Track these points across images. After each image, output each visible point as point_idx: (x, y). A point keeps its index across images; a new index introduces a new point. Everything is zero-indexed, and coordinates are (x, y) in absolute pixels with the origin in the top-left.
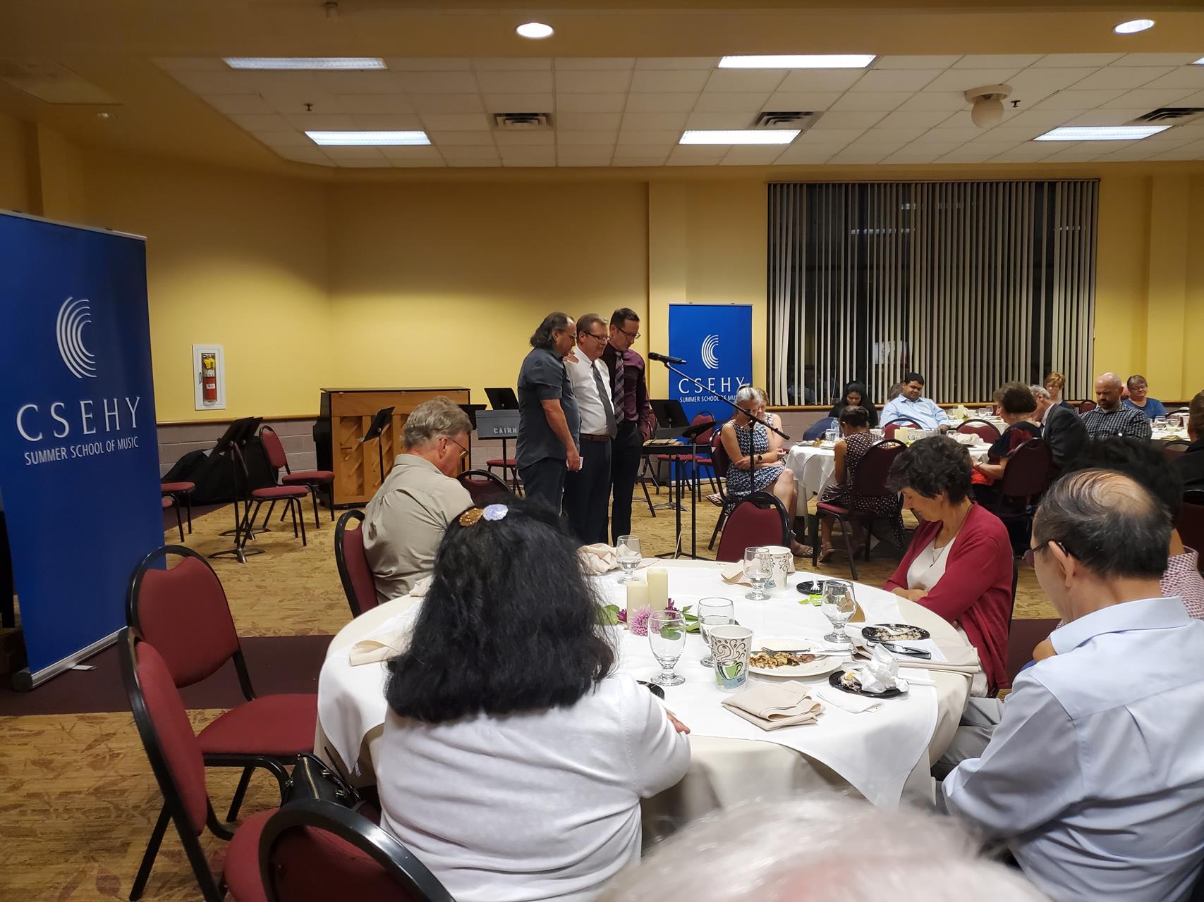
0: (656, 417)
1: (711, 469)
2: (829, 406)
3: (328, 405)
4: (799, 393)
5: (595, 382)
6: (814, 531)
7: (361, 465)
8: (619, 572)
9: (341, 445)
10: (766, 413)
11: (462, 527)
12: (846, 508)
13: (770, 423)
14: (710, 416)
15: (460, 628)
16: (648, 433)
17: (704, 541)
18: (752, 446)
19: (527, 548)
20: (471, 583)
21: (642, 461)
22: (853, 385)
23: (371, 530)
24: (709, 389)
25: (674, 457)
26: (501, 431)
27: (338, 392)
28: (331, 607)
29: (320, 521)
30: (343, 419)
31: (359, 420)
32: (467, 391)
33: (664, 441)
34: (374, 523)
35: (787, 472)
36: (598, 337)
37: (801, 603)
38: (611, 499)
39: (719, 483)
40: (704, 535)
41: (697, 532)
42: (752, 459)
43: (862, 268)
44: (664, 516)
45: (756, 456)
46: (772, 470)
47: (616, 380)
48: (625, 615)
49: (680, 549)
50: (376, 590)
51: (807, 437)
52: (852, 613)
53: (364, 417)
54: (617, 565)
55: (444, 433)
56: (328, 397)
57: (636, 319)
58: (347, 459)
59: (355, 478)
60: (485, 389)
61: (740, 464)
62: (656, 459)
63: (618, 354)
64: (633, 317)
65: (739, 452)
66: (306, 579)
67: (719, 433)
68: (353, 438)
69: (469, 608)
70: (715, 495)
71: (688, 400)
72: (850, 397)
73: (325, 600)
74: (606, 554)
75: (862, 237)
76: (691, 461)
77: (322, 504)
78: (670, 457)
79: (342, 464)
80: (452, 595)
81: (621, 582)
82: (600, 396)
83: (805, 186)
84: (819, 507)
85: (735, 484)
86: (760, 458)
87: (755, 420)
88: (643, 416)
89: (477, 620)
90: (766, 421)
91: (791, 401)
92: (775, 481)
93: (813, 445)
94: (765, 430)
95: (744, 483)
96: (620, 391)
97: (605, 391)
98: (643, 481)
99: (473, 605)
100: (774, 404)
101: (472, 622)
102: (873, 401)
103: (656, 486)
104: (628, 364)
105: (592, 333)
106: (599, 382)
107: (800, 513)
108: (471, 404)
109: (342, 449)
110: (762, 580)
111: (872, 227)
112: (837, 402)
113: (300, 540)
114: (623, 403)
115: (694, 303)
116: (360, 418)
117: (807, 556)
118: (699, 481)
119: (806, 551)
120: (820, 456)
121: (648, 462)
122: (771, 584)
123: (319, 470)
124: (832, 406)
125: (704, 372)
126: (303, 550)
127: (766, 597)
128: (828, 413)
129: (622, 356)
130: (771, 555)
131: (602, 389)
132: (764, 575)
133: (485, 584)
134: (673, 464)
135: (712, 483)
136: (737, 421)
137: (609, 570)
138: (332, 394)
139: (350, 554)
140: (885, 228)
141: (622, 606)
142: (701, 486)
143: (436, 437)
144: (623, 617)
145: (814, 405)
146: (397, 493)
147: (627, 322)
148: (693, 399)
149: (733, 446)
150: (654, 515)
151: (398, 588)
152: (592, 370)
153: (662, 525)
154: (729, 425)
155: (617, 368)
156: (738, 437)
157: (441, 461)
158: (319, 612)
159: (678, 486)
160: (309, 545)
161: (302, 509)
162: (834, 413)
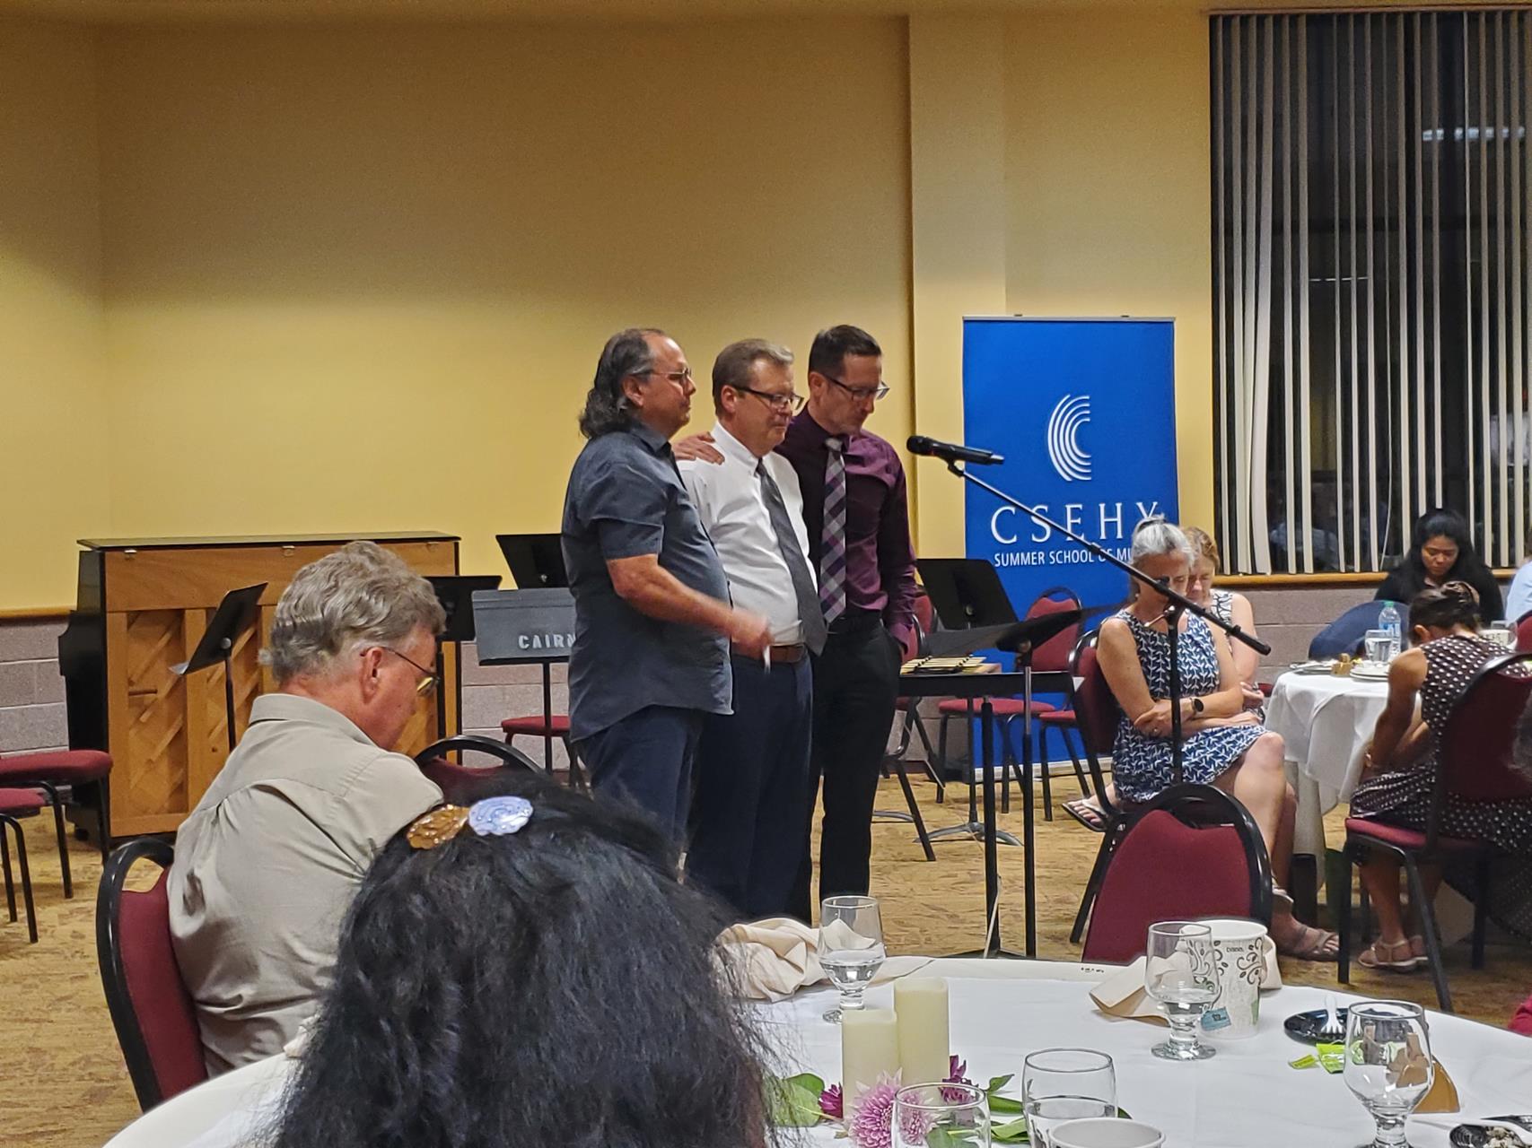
0: (934, 603)
1: (1075, 734)
2: (1376, 574)
3: (97, 581)
4: (1299, 543)
5: (766, 512)
6: (1340, 892)
7: (180, 736)
8: (829, 992)
9: (131, 683)
10: (1212, 591)
11: (413, 850)
12: (1424, 832)
13: (1224, 614)
14: (1071, 600)
15: (401, 1107)
16: (911, 642)
17: (1059, 920)
18: (1175, 674)
19: (579, 906)
20: (432, 991)
21: (899, 718)
22: (1437, 520)
23: (188, 892)
24: (1069, 530)
25: (978, 703)
26: (537, 642)
27: (122, 548)
28: (95, 1097)
29: (74, 879)
30: (135, 617)
31: (176, 618)
32: (451, 544)
33: (952, 663)
34: (197, 873)
35: (1268, 740)
36: (770, 397)
37: (1295, 1065)
38: (819, 813)
39: (1096, 772)
40: (1059, 906)
41: (1038, 897)
42: (1176, 708)
43: (1453, 224)
44: (956, 856)
45: (1186, 702)
46: (1229, 735)
47: (825, 512)
48: (838, 1101)
49: (995, 943)
50: (203, 1048)
51: (1319, 650)
52: (1423, 1086)
53: (187, 612)
54: (821, 974)
55: (372, 637)
56: (97, 560)
57: (872, 350)
58: (144, 718)
59: (164, 768)
60: (499, 538)
61: (1148, 721)
62: (936, 713)
63: (833, 444)
64: (863, 347)
65: (1144, 689)
66: (34, 1025)
67: (1093, 642)
68: (160, 666)
69: (425, 1052)
70: (1085, 802)
71: (1015, 559)
72: (1428, 550)
73: (81, 1078)
74: (793, 944)
75: (1450, 147)
76: (1021, 716)
77: (81, 835)
78: (970, 704)
79: (132, 733)
80: (383, 1023)
81: (832, 1016)
82: (781, 546)
83: (1303, 21)
84: (1350, 831)
85: (1135, 772)
86: (1198, 705)
87: (1181, 604)
88: (900, 602)
89: (445, 1085)
90: (1214, 610)
91: (1279, 562)
92: (1238, 763)
93: (1335, 672)
94: (1209, 634)
95: (1158, 768)
96: (835, 540)
97: (792, 535)
98: (901, 768)
99: (436, 1048)
100: (1234, 570)
101: (432, 1091)
102: (1488, 561)
103: (936, 782)
104: (857, 469)
105: (754, 388)
106: (776, 510)
107: (1305, 843)
108: (462, 573)
109: (131, 694)
110: (1195, 1008)
111: (1476, 123)
112: (1396, 564)
113: (22, 927)
114: (844, 569)
115: (1027, 315)
116: (180, 613)
117: (1324, 958)
118: (1045, 769)
119: (1320, 944)
120: (1352, 698)
121: (912, 717)
122: (1216, 1019)
123: (72, 748)
124: (1384, 575)
125: (1055, 491)
126: (27, 954)
127: (1206, 1052)
128: (1374, 591)
129: (844, 448)
130: (1217, 943)
131: (785, 529)
132: (1202, 995)
133: (467, 994)
134: (978, 722)
135: (1079, 772)
136: (1137, 610)
137: (801, 989)
138: (107, 553)
139: (133, 951)
140: (1508, 123)
141: (831, 1079)
142: (1051, 781)
143: (353, 647)
144: (833, 1105)
145: (1339, 571)
146: (256, 793)
147: (853, 361)
148: (1026, 559)
149: (1130, 676)
150: (930, 856)
151: (259, 1041)
152: (758, 481)
153: (951, 880)
154: (1116, 622)
155: (828, 479)
156: (1140, 653)
157: (368, 709)
158: (66, 1112)
159: (989, 780)
160: (44, 941)
161: (27, 847)
162: (1387, 591)
